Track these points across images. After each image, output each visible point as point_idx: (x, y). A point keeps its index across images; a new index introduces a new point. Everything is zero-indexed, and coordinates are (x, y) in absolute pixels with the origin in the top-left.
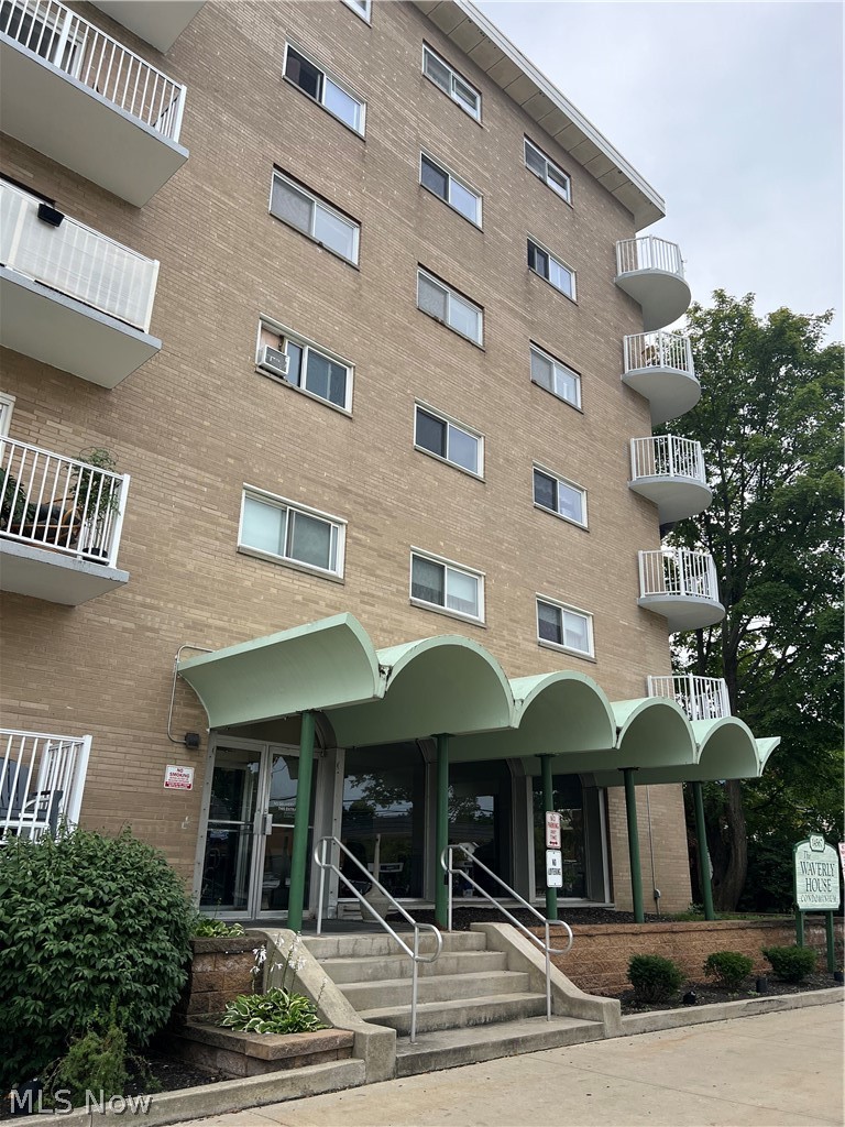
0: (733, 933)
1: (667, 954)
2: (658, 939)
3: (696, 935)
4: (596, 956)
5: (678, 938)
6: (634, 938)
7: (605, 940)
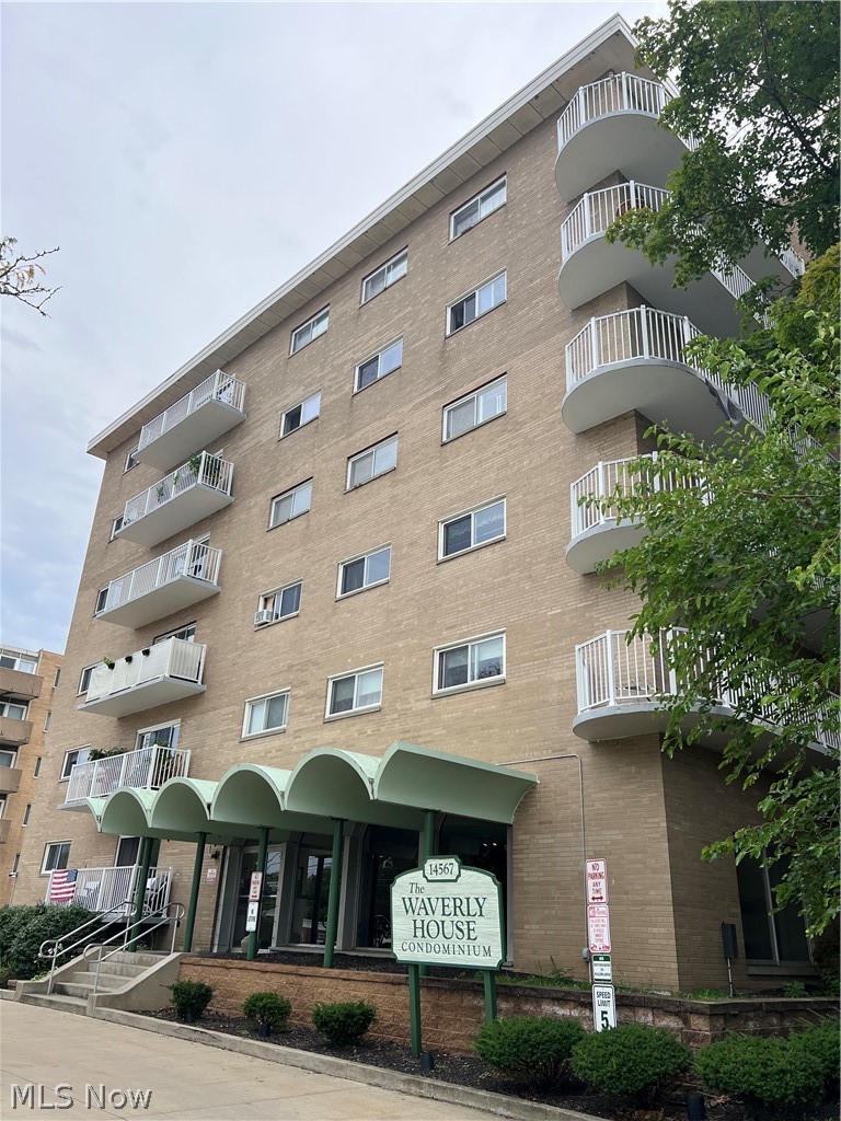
0: (376, 986)
1: (289, 994)
2: (284, 979)
3: (327, 982)
4: (228, 984)
5: (305, 981)
6: (262, 975)
7: (238, 973)
